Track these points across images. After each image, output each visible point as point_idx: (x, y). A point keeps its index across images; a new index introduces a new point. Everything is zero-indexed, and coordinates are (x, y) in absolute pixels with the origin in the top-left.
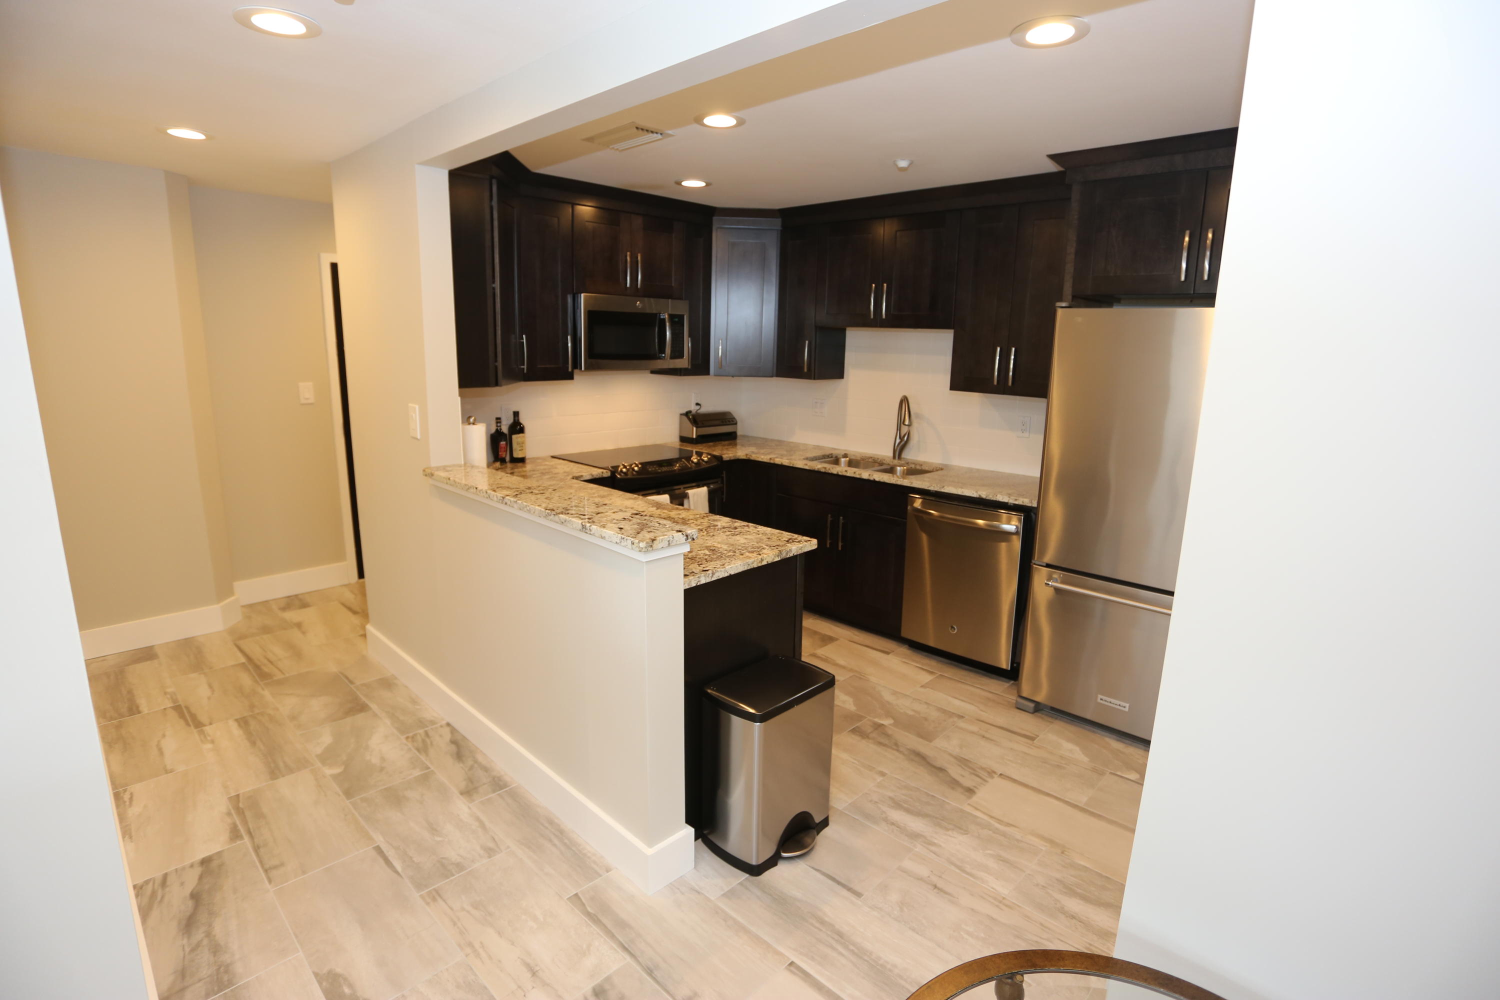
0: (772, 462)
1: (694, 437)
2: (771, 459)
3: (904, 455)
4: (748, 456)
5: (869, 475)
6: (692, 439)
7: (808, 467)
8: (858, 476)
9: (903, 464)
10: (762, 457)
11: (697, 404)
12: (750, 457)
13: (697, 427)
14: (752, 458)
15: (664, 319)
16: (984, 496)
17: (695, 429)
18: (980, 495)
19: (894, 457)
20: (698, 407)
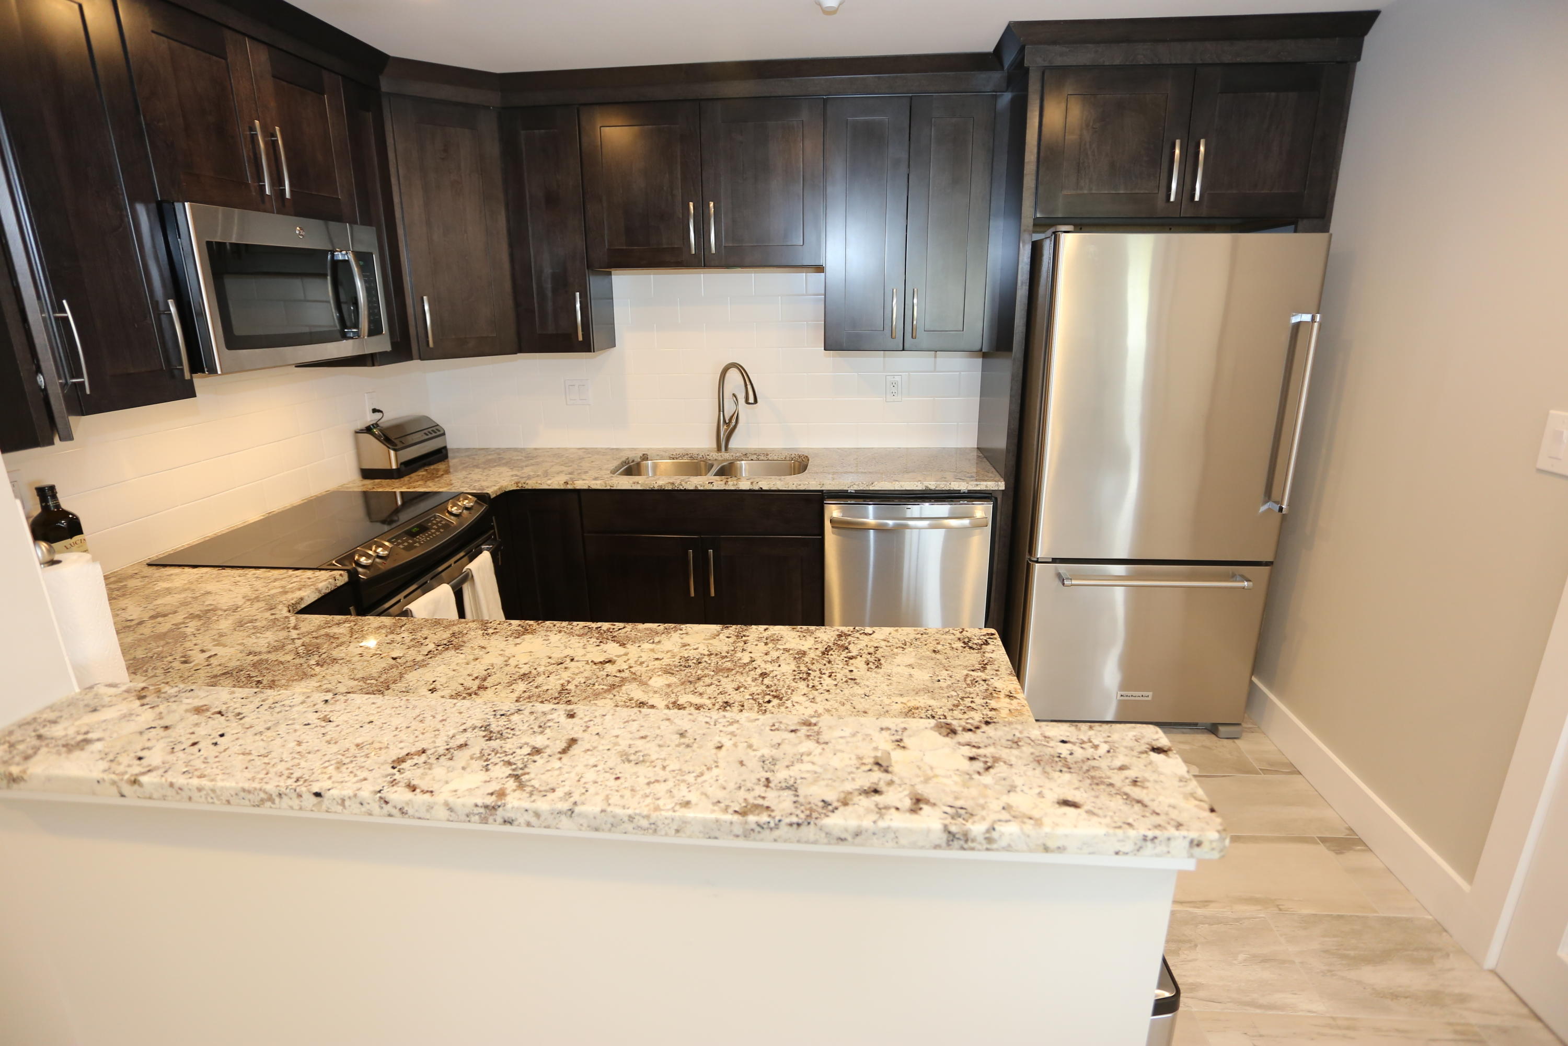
0: (569, 487)
1: (394, 467)
2: (566, 483)
3: (730, 446)
4: (520, 485)
5: (752, 483)
6: (391, 470)
7: (641, 486)
8: (733, 488)
9: (740, 456)
10: (549, 482)
11: (375, 411)
12: (524, 485)
13: (395, 450)
14: (527, 487)
15: (347, 262)
16: (933, 488)
17: (392, 453)
18: (926, 487)
19: (719, 449)
20: (378, 415)
